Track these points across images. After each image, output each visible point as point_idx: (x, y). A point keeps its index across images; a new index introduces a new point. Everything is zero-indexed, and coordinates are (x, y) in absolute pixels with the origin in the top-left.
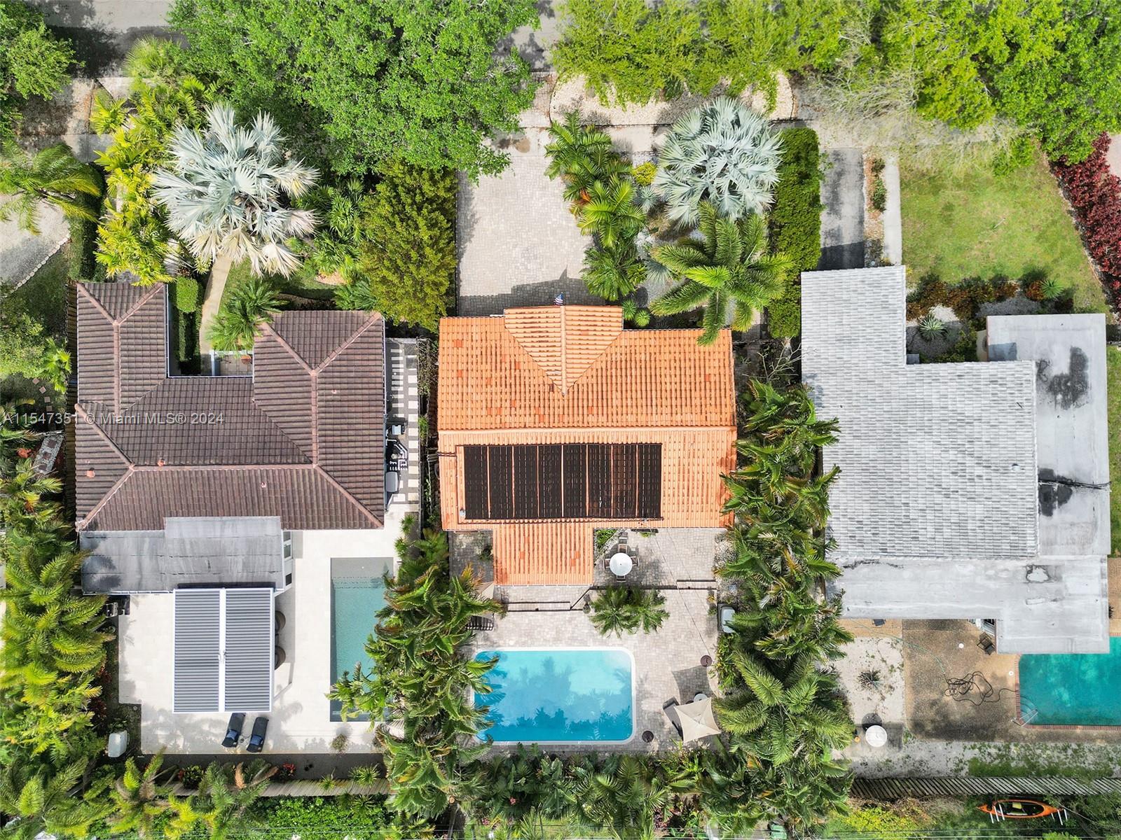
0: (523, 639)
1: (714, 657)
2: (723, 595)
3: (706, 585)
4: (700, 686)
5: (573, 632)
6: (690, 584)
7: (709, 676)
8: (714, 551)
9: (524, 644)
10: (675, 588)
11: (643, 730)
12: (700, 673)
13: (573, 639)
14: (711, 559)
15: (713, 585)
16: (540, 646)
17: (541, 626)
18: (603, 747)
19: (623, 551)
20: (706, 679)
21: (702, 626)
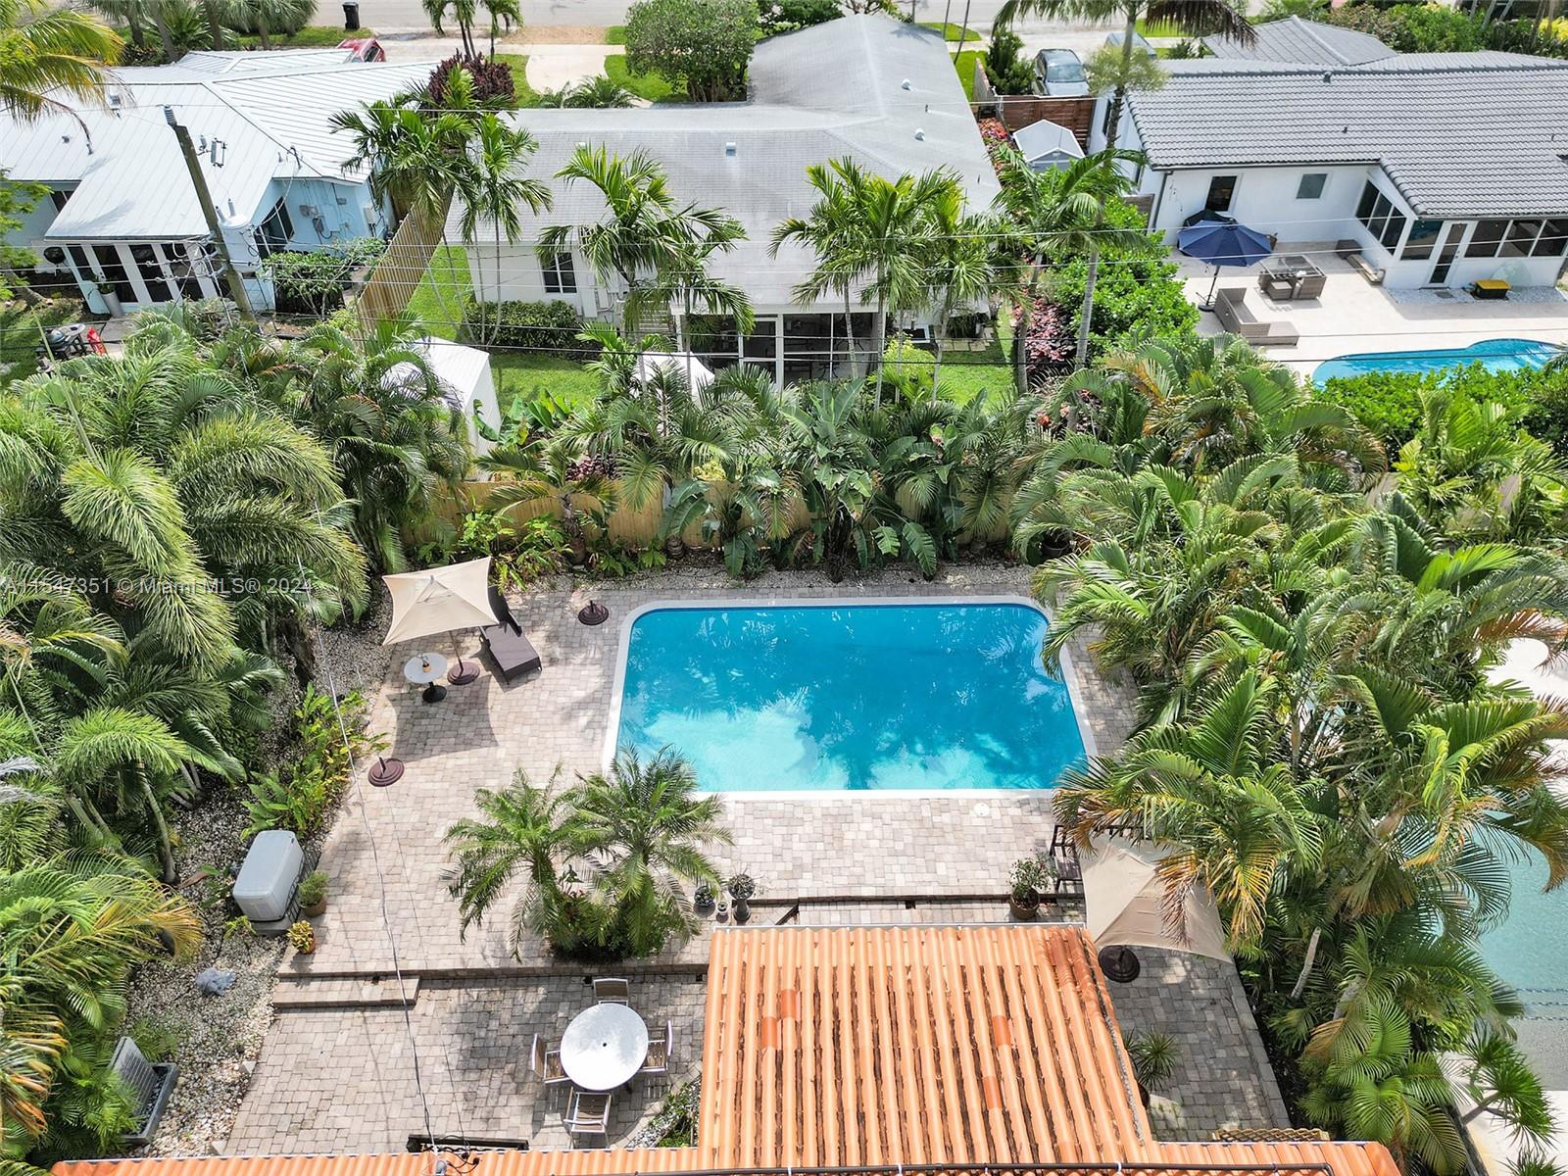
0: (946, 818)
1: (359, 781)
2: (261, 963)
3: (313, 992)
4: (425, 715)
5: (787, 838)
6: (369, 992)
7: (391, 738)
8: (239, 1123)
9: (943, 807)
10: (431, 979)
11: (605, 628)
12: (413, 742)
13: (788, 819)
14: (264, 1088)
15: (287, 993)
16: (888, 802)
17: (895, 854)
18: (710, 597)
19: (592, 1101)
20: (401, 732)
21: (365, 865)
